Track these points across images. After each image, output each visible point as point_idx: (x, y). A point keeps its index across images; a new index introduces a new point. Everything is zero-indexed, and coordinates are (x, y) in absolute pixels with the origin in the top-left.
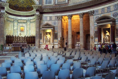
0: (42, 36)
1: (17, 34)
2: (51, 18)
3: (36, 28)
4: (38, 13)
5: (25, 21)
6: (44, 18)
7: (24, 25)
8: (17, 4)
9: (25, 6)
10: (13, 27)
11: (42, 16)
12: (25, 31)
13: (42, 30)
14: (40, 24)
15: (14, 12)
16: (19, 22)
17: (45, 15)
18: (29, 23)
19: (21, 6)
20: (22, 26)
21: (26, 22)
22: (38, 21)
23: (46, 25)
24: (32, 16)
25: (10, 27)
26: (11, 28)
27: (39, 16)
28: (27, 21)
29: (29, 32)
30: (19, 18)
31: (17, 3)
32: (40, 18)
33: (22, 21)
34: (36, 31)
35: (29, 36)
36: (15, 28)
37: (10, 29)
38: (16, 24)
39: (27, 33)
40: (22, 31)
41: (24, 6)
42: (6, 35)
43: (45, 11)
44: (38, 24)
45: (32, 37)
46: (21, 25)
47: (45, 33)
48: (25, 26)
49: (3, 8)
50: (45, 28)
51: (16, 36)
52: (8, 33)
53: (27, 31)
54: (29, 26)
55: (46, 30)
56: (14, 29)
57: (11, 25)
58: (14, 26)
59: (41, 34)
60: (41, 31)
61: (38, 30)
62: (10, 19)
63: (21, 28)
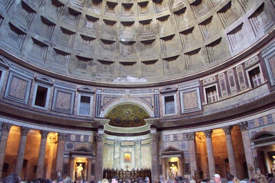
0: (163, 168)
1: (122, 166)
2: (175, 136)
3: (152, 155)
4: (153, 131)
5: (132, 144)
6: (164, 138)
7: (131, 150)
8: (119, 117)
9: (132, 119)
10: (113, 154)
11: (161, 134)
12: (133, 160)
13: (162, 159)
14: (158, 148)
15: (115, 130)
16: (122, 145)
17: (165, 133)
18: (138, 147)
19: (125, 118)
21: (133, 145)
22: (155, 143)
23: (168, 150)
24: (143, 134)
25: (109, 155)
26: (111, 156)
27: (157, 136)
28: (135, 142)
29: (139, 161)
30: (122, 138)
31: (119, 115)
32: (158, 139)
33: (127, 144)
34: (153, 161)
35: (140, 169)
36: (117, 156)
37: (109, 159)
38: (117, 149)
39: (135, 163)
40: (127, 160)
41: (130, 119)
42: (104, 169)
43: (164, 126)
44: (155, 149)
45: (145, 170)
46: (125, 149)
47: (168, 164)
48: (133, 152)
49: (102, 127)
50: (168, 154)
52: (106, 165)
53: (136, 160)
54: (139, 152)
55: (169, 158)
56: (114, 159)
57: (110, 150)
58: (115, 153)
59: (161, 166)
61: (155, 160)
62: (109, 142)
63: (126, 155)
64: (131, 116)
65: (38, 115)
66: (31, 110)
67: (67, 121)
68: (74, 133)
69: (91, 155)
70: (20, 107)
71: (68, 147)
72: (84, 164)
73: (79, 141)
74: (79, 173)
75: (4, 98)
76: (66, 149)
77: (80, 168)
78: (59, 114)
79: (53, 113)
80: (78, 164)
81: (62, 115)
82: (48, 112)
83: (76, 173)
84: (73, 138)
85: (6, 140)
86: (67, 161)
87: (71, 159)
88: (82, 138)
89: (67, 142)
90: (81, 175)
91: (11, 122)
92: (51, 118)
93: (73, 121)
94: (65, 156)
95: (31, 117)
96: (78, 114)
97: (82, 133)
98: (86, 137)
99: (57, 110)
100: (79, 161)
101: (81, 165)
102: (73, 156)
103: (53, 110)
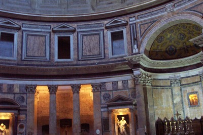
5: (197, 79)
7: (196, 88)
8: (171, 46)
10: (170, 98)
15: (168, 64)
16: (183, 83)
19: (181, 45)
20: (192, 93)
21: (199, 81)
26: (168, 101)
28: (201, 77)
30: (182, 74)
31: (171, 43)
33: (190, 81)
36: (177, 100)
37: (164, 105)
38: (176, 90)
40: (194, 104)
41: (188, 44)
42: (157, 119)
46: (189, 89)
48: (200, 91)
52: (162, 114)
56: (173, 104)
57: (166, 94)
58: (174, 97)
65: (62, 69)
66: (55, 66)
67: (96, 68)
68: (109, 81)
69: (131, 104)
70: (41, 65)
71: (105, 98)
73: (117, 89)
74: (122, 129)
75: (22, 60)
76: (103, 101)
78: (88, 62)
79: (80, 62)
80: (120, 117)
81: (92, 62)
82: (75, 63)
84: (109, 86)
86: (105, 115)
87: (110, 112)
88: (120, 84)
89: (103, 93)
90: (124, 130)
91: (34, 83)
92: (77, 69)
93: (104, 67)
94: (102, 110)
95: (55, 73)
96: (111, 56)
97: (119, 79)
98: (125, 82)
99: (86, 58)
100: (121, 114)
101: (123, 118)
102: (110, 108)
103: (80, 59)
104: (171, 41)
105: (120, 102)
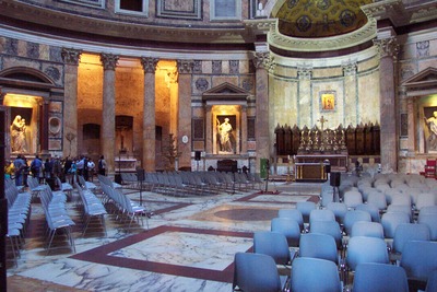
0: (410, 121)
1: (311, 120)
3: (381, 92)
4: (386, 34)
5: (338, 72)
6: (413, 51)
7: (334, 85)
8: (304, 16)
9: (335, 17)
10: (295, 96)
11: (406, 40)
12: (340, 106)
13: (407, 99)
14: (398, 74)
15: (299, 44)
16: (315, 76)
17: (416, 37)
18: (352, 78)
19: (319, 18)
20: (327, 92)
21: (340, 75)
22: (389, 64)
23: (425, 78)
24: (361, 48)
25: (287, 100)
26: (291, 100)
27: (393, 44)
28: (344, 69)
29: (354, 109)
30: (316, 62)
31: (306, 13)
32: (397, 53)
33: (326, 73)
34: (383, 106)
35: (355, 126)
36: (304, 100)
37: (286, 107)
38: (305, 85)
39: (346, 114)
40: (328, 108)
41: (331, 17)
42: (276, 126)
43: (416, 18)
44: (390, 78)
45: (366, 128)
46: (323, 86)
47: (422, 111)
48: (340, 91)
50: (423, 89)
51: (306, 129)
52: (282, 119)
53: (346, 106)
54: (353, 89)
55: (427, 97)
56: (299, 105)
57: (290, 89)
58: (301, 95)
59: (404, 117)
60: (403, 102)
61: (389, 101)
62: (285, 72)
63: (325, 97)
64: (334, 11)
65: (129, 28)
66: (113, 19)
67: (189, 33)
68: (206, 58)
69: (243, 99)
70: (91, 15)
71: (198, 86)
72: (232, 119)
73: (219, 74)
74: (225, 138)
76: (195, 91)
77: (226, 127)
78: (173, 22)
79: (160, 21)
80: (221, 119)
81: (180, 22)
82: (151, 20)
83: (219, 136)
84: (207, 68)
85: (74, 80)
86: (198, 113)
87: (206, 109)
88: (225, 66)
89: (196, 77)
90: (227, 139)
91: (77, 46)
92: (155, 31)
93: (203, 33)
94: (194, 104)
95: (116, 34)
96: (213, 17)
97: (225, 57)
98: (233, 63)
99: (168, 15)
100: (224, 113)
101: (227, 120)
102: (208, 103)
103: (159, 14)
104: (306, 9)
105: (227, 93)
